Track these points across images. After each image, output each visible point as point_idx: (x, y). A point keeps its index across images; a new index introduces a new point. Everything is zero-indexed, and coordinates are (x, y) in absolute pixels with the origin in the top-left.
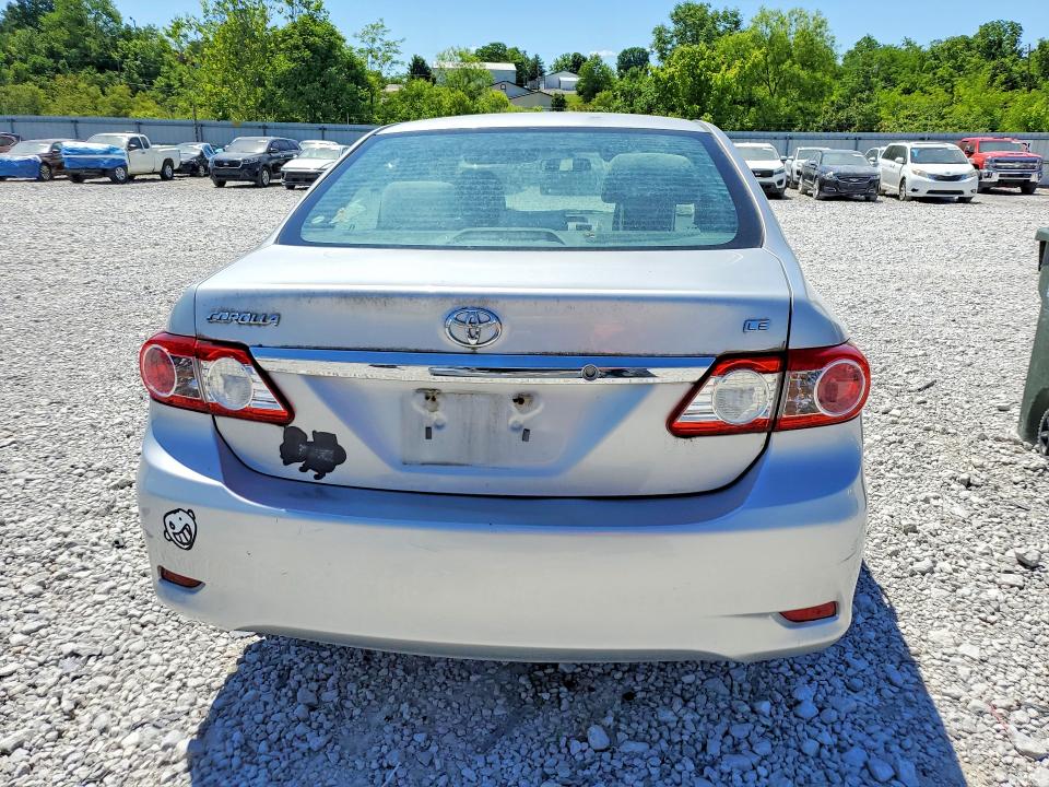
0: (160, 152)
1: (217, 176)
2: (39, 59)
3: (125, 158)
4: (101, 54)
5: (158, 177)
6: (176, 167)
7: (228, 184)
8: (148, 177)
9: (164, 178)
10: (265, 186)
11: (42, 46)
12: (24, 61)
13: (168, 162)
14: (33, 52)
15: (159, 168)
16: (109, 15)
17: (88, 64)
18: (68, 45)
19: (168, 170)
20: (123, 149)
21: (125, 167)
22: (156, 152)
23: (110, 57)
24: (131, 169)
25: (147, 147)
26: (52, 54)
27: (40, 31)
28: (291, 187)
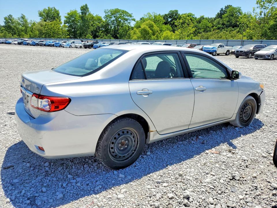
0: (227, 48)
1: (236, 55)
2: (219, 26)
3: (217, 50)
4: (235, 23)
5: (225, 54)
6: (230, 52)
7: (240, 57)
8: (222, 54)
9: (226, 55)
10: (250, 58)
11: (221, 22)
12: (216, 26)
13: (228, 51)
14: (219, 24)
15: (225, 52)
16: (240, 13)
17: (230, 26)
18: (228, 22)
19: (228, 53)
20: (217, 48)
21: (216, 52)
22: (226, 48)
23: (237, 24)
24: (218, 52)
25: (223, 47)
26: (223, 24)
27: (222, 19)
28: (256, 59)
